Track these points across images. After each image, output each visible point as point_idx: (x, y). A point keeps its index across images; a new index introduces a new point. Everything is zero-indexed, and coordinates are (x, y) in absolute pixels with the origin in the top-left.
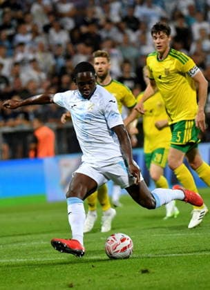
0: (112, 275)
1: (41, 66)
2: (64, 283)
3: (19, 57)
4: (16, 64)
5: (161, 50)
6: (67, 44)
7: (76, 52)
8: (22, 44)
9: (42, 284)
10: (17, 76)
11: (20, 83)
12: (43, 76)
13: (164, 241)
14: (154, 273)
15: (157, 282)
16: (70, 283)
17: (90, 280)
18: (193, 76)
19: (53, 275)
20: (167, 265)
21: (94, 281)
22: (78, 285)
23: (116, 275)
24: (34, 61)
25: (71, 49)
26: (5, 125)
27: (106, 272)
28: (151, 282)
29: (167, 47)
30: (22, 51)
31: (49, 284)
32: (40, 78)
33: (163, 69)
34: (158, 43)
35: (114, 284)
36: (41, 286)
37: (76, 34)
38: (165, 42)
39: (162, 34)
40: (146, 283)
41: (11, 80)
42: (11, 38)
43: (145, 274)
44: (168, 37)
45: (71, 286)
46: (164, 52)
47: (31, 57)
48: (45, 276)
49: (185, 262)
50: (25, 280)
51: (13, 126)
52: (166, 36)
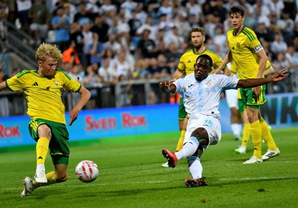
0: (235, 194)
1: (180, 32)
2: (199, 200)
3: (162, 25)
4: (161, 30)
5: (236, 27)
6: (200, 15)
7: (207, 21)
8: (164, 15)
9: (182, 200)
10: (161, 39)
11: (164, 45)
12: (182, 39)
13: (275, 167)
14: (268, 191)
15: (271, 199)
16: (203, 199)
17: (218, 197)
18: (257, 52)
19: (190, 194)
20: (278, 185)
21: (222, 198)
22: (210, 201)
23: (239, 193)
24: (174, 28)
25: (203, 19)
26: (152, 78)
27: (231, 191)
28: (266, 199)
29: (241, 25)
30: (165, 21)
31: (187, 200)
32: (179, 41)
33: (236, 43)
34: (234, 22)
35: (238, 200)
36: (181, 201)
37: (207, 7)
38: (239, 21)
39: (238, 14)
40: (262, 200)
41: (157, 42)
42: (156, 10)
43: (261, 192)
44: (242, 17)
45: (204, 202)
46: (239, 28)
47: (171, 25)
48: (184, 194)
49: (292, 183)
50: (169, 197)
51: (158, 78)
52: (241, 16)
